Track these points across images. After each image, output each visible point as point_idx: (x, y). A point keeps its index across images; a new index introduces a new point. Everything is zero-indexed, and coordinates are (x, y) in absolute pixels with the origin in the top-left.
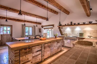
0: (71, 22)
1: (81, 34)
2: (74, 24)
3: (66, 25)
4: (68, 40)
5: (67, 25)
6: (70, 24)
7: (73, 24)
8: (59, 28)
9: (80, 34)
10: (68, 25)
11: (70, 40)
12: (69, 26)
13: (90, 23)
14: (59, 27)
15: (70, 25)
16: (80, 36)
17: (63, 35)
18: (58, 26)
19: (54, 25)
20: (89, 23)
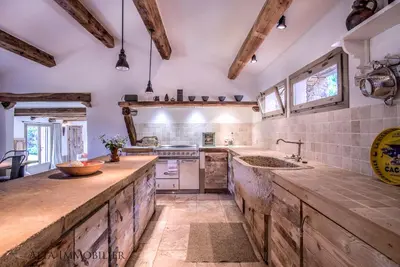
0: (180, 92)
1: (209, 137)
2: (189, 97)
3: (157, 98)
4: (169, 161)
5: (162, 99)
6: (173, 96)
7: (185, 99)
8: (126, 111)
9: (206, 135)
10: (167, 101)
11: (175, 161)
12: (169, 103)
13: (238, 100)
14: (126, 105)
15: (173, 103)
16: (206, 142)
17: (141, 142)
18: (119, 103)
19: (89, 95)
20: (234, 100)
